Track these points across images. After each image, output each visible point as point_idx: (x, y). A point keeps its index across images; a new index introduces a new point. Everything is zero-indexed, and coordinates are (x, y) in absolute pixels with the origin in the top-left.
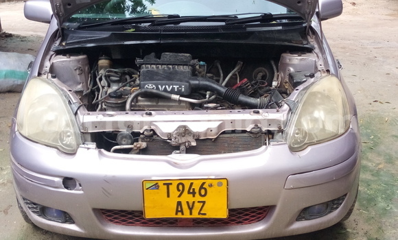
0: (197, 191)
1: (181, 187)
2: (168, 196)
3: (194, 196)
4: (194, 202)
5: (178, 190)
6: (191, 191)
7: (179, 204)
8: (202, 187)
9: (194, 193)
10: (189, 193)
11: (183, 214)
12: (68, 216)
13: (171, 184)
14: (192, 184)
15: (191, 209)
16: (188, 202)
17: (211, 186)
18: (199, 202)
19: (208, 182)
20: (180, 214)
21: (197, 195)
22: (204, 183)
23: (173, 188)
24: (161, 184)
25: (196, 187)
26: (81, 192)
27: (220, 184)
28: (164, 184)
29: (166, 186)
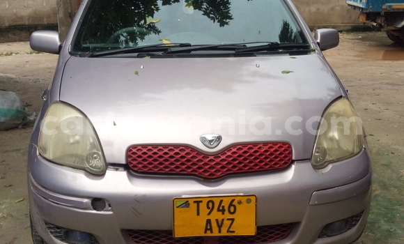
0: (226, 208)
1: (210, 205)
2: (198, 214)
3: (223, 214)
4: (223, 220)
5: (208, 208)
6: (221, 208)
7: (209, 221)
8: (231, 204)
9: (223, 211)
10: (219, 210)
11: (212, 232)
12: (93, 239)
13: (201, 202)
14: (221, 201)
15: (220, 227)
16: (217, 220)
17: (240, 203)
18: (228, 219)
19: (237, 199)
20: (209, 232)
21: (226, 212)
22: (233, 200)
23: (203, 206)
24: (191, 202)
25: (226, 204)
26: (111, 213)
27: (249, 201)
28: (195, 202)
29: (196, 204)
